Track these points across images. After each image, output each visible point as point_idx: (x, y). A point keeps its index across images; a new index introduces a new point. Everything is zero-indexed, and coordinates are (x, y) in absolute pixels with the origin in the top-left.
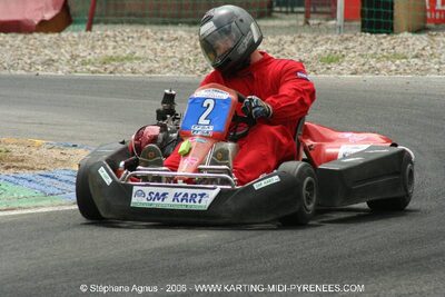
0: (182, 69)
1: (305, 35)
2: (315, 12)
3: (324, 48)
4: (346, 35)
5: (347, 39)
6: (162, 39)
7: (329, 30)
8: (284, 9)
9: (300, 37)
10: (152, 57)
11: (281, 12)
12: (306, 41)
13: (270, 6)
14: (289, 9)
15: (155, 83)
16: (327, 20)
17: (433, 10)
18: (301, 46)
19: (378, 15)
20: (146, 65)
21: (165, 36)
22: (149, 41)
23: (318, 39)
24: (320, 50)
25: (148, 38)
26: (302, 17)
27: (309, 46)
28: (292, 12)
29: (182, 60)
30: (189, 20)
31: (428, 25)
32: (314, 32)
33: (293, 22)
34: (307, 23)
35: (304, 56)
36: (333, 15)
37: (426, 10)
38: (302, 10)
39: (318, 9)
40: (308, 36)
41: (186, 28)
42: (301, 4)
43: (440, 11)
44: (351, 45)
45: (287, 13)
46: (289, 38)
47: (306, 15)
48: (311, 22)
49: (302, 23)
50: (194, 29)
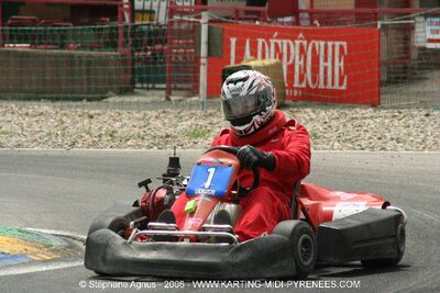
0: (50, 143)
1: (169, 110)
2: (175, 89)
3: (189, 123)
4: (209, 112)
5: (210, 115)
6: (27, 114)
7: (191, 106)
8: (145, 85)
9: (164, 112)
10: (20, 132)
11: (142, 88)
12: (171, 116)
13: (133, 82)
14: (150, 86)
15: (24, 156)
16: (189, 96)
17: (291, 87)
18: (166, 121)
20: (14, 139)
21: (30, 111)
22: (15, 116)
23: (182, 114)
24: (185, 125)
25: (13, 113)
26: (163, 93)
27: (174, 121)
28: (154, 88)
29: (49, 134)
30: (54, 95)
31: (287, 102)
32: (177, 106)
33: (156, 98)
34: (168, 99)
35: (170, 131)
36: (195, 91)
37: (284, 88)
38: (164, 86)
39: (179, 86)
40: (172, 112)
41: (50, 103)
42: (163, 81)
43: (298, 89)
44: (215, 120)
45: (148, 89)
46: (154, 113)
47: (169, 91)
48: (172, 98)
49: (163, 99)
50: (58, 104)
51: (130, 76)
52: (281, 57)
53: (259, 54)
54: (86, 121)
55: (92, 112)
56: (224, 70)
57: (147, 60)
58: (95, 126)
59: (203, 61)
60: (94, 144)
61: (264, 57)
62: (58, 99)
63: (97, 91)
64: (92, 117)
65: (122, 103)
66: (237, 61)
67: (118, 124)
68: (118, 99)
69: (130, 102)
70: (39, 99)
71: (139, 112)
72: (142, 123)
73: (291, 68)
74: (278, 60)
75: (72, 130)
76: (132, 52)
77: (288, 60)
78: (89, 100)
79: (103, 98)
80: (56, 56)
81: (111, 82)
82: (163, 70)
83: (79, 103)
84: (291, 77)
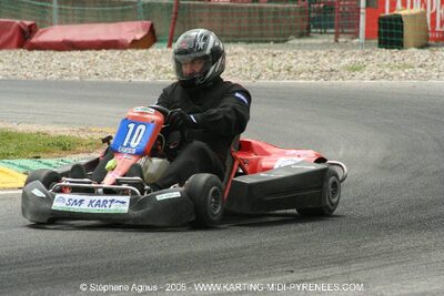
1: (335, 50)
2: (343, 33)
3: (350, 60)
4: (367, 50)
5: (367, 53)
7: (353, 46)
8: (319, 31)
9: (331, 51)
11: (316, 33)
12: (336, 55)
13: (308, 28)
14: (323, 31)
16: (353, 39)
17: (433, 31)
18: (332, 58)
19: (391, 35)
23: (345, 53)
24: (346, 61)
26: (333, 36)
27: (339, 58)
28: (325, 33)
29: (240, 69)
30: (247, 39)
31: (430, 42)
32: (342, 47)
33: (326, 40)
34: (337, 41)
35: (334, 66)
36: (356, 35)
37: (428, 31)
38: (332, 31)
39: (346, 31)
40: (337, 51)
41: (244, 45)
42: (332, 27)
43: (439, 32)
44: (371, 57)
45: (321, 33)
46: (323, 52)
47: (337, 35)
48: (340, 40)
49: (332, 41)
50: (250, 45)
51: (306, 23)
52: (425, 7)
53: (409, 5)
54: (270, 59)
55: (275, 52)
56: (380, 18)
57: (319, 11)
58: (276, 63)
59: (362, 11)
60: (275, 77)
61: (412, 7)
62: (250, 42)
63: (280, 36)
64: (275, 55)
65: (299, 45)
66: (391, 11)
67: (294, 61)
68: (296, 41)
69: (305, 44)
70: (236, 42)
71: (311, 51)
72: (313, 60)
73: (434, 15)
74: (423, 9)
75: (258, 66)
76: (310, 4)
77: (432, 8)
78: (276, 42)
79: (286, 41)
80: (249, 8)
81: (291, 28)
82: (331, 19)
83: (266, 45)
84: (433, 23)
